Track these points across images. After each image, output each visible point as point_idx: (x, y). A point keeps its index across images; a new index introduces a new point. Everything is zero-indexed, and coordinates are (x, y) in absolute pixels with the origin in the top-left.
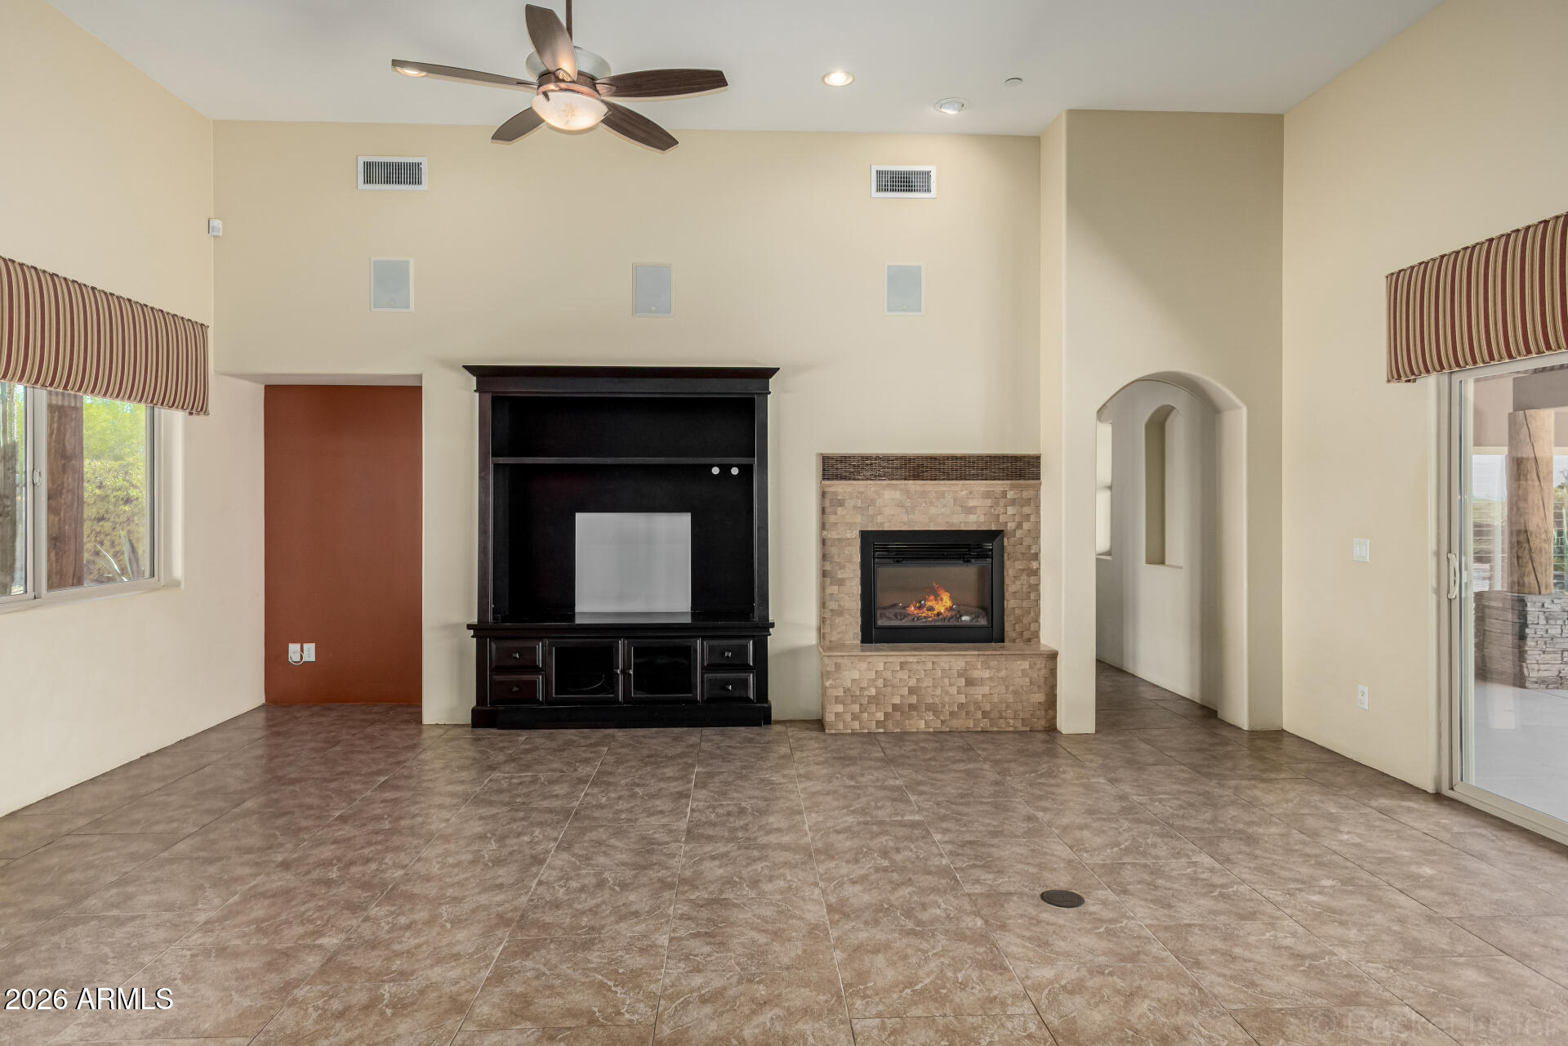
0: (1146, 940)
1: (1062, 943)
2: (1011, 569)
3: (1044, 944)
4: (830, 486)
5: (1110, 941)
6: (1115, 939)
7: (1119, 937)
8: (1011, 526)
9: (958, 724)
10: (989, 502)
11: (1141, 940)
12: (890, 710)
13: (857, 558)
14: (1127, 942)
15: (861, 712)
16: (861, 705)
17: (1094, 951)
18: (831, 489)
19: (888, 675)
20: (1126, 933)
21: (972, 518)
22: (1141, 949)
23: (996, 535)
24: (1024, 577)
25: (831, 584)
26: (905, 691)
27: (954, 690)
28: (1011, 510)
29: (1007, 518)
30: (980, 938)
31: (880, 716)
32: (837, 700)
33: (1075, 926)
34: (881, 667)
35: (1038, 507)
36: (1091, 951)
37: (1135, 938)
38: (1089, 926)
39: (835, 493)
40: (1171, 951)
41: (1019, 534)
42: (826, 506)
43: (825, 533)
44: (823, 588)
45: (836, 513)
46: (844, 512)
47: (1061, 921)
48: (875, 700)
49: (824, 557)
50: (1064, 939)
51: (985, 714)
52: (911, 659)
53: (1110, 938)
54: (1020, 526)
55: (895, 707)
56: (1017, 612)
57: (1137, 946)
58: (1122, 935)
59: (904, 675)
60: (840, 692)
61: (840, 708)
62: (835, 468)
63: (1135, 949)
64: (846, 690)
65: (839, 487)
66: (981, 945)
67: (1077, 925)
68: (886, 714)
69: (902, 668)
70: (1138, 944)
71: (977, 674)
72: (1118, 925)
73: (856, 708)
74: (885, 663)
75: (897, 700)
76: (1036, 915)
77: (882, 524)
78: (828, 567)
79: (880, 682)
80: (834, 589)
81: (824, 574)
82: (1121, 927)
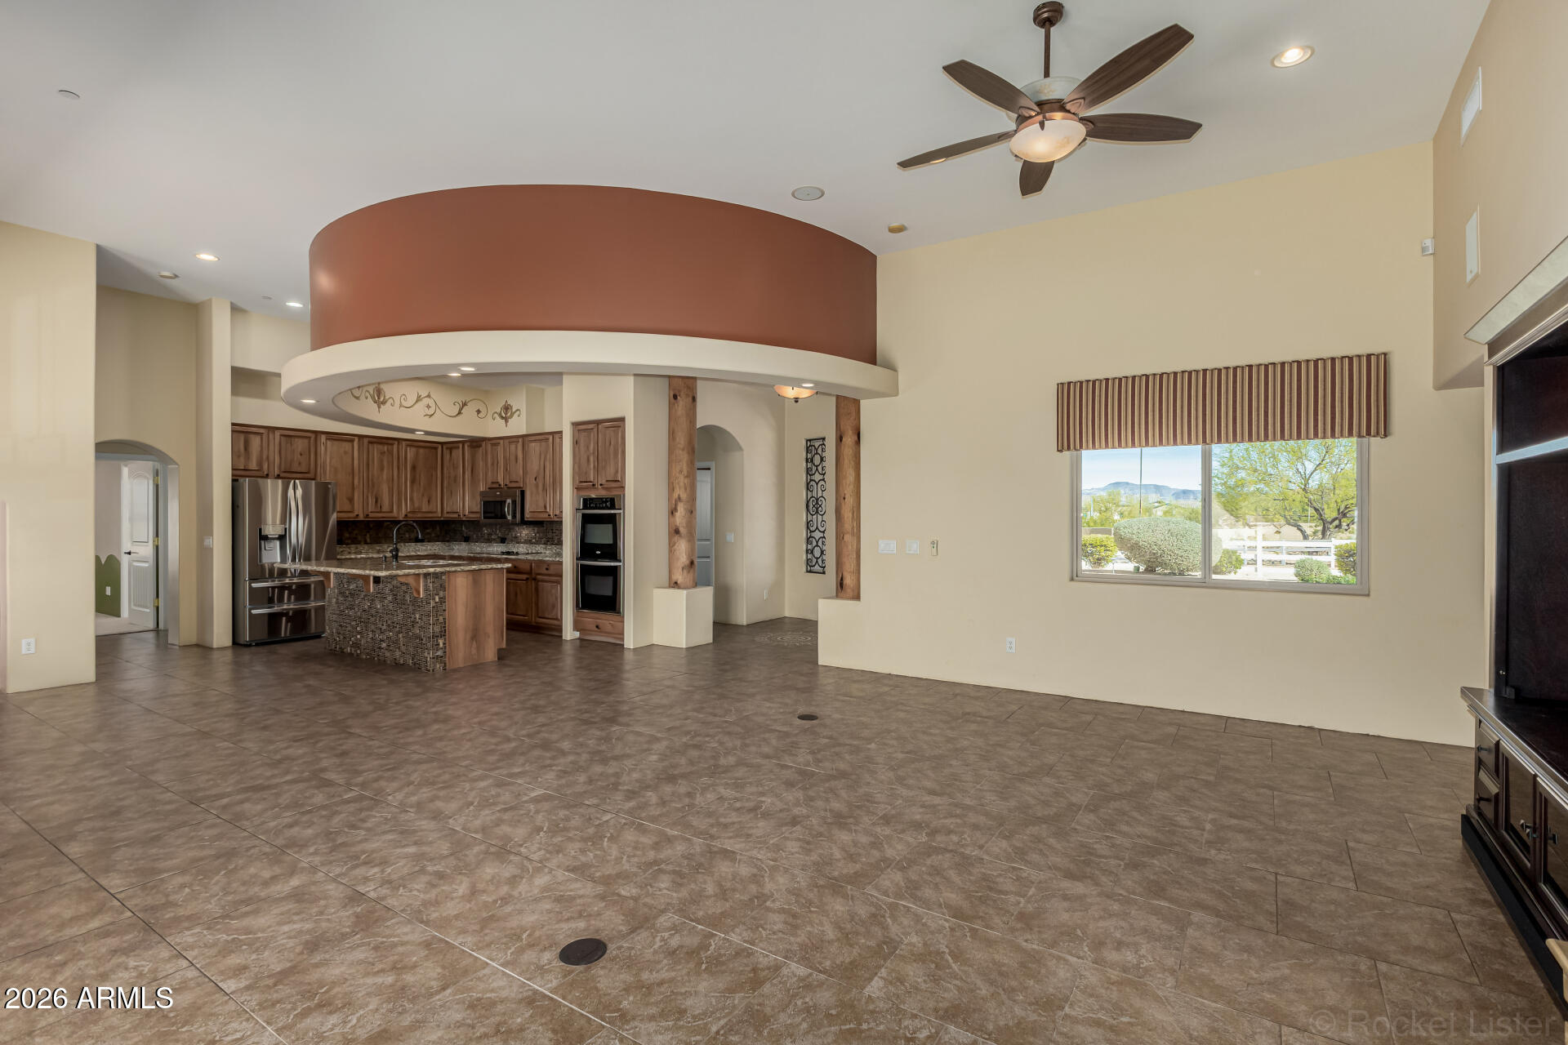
0: (480, 945)
1: (548, 907)
3: (558, 900)
5: (512, 929)
6: (508, 932)
7: (506, 936)
11: (485, 944)
14: (496, 934)
17: (519, 913)
20: (502, 944)
22: (481, 934)
30: (607, 881)
33: (550, 927)
36: (521, 912)
37: (492, 943)
38: (537, 934)
40: (454, 947)
47: (565, 926)
50: (549, 911)
53: (513, 931)
57: (486, 935)
58: (504, 940)
63: (487, 931)
66: (600, 877)
67: (548, 930)
70: (486, 938)
72: (513, 949)
76: (589, 921)
82: (510, 949)
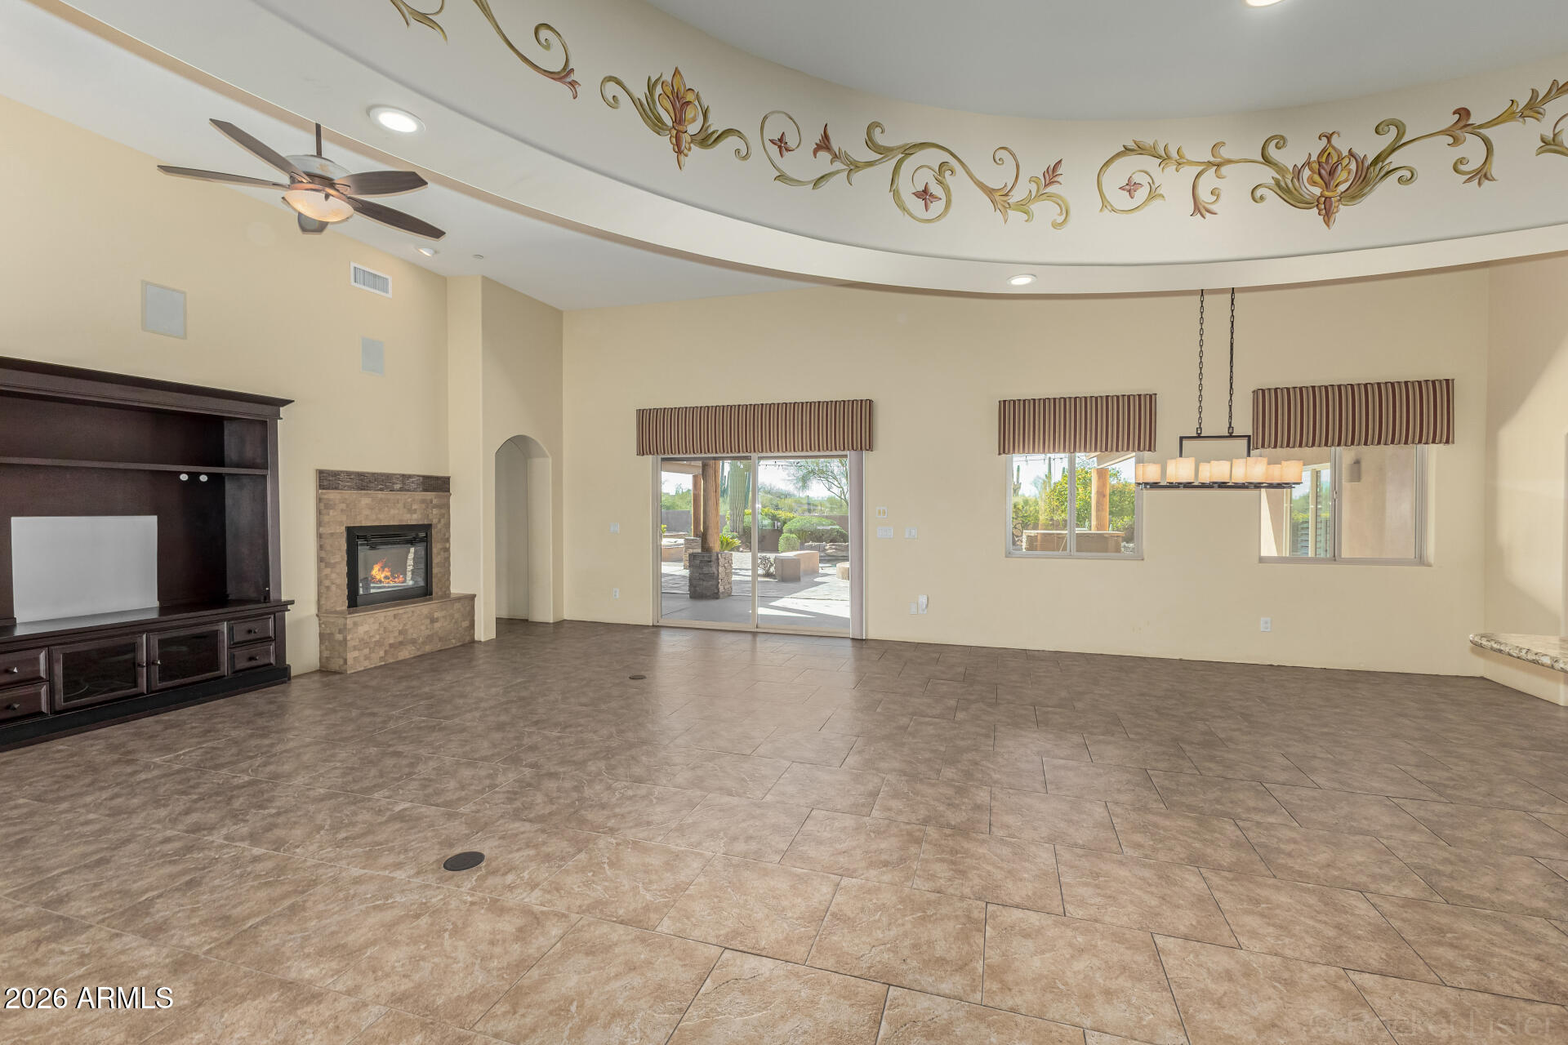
2: (436, 548)
4: (325, 494)
8: (435, 521)
9: (428, 648)
10: (424, 506)
12: (387, 648)
13: (344, 547)
15: (370, 653)
16: (370, 649)
18: (326, 497)
19: (386, 624)
21: (415, 516)
23: (427, 528)
24: (442, 553)
25: (326, 567)
26: (396, 634)
27: (423, 628)
28: (435, 511)
29: (434, 516)
31: (382, 653)
32: (355, 648)
34: (382, 620)
35: (449, 508)
39: (329, 500)
41: (439, 526)
42: (322, 507)
43: (321, 529)
44: (319, 570)
45: (329, 515)
46: (335, 514)
48: (379, 644)
49: (321, 547)
51: (440, 639)
52: (401, 611)
54: (439, 521)
55: (391, 645)
56: (439, 575)
59: (395, 623)
60: (356, 643)
61: (356, 654)
62: (327, 480)
64: (361, 640)
65: (332, 495)
68: (386, 652)
69: (395, 618)
71: (436, 615)
73: (366, 651)
74: (385, 617)
75: (391, 641)
77: (361, 521)
78: (323, 554)
79: (381, 631)
80: (327, 571)
81: (321, 560)
